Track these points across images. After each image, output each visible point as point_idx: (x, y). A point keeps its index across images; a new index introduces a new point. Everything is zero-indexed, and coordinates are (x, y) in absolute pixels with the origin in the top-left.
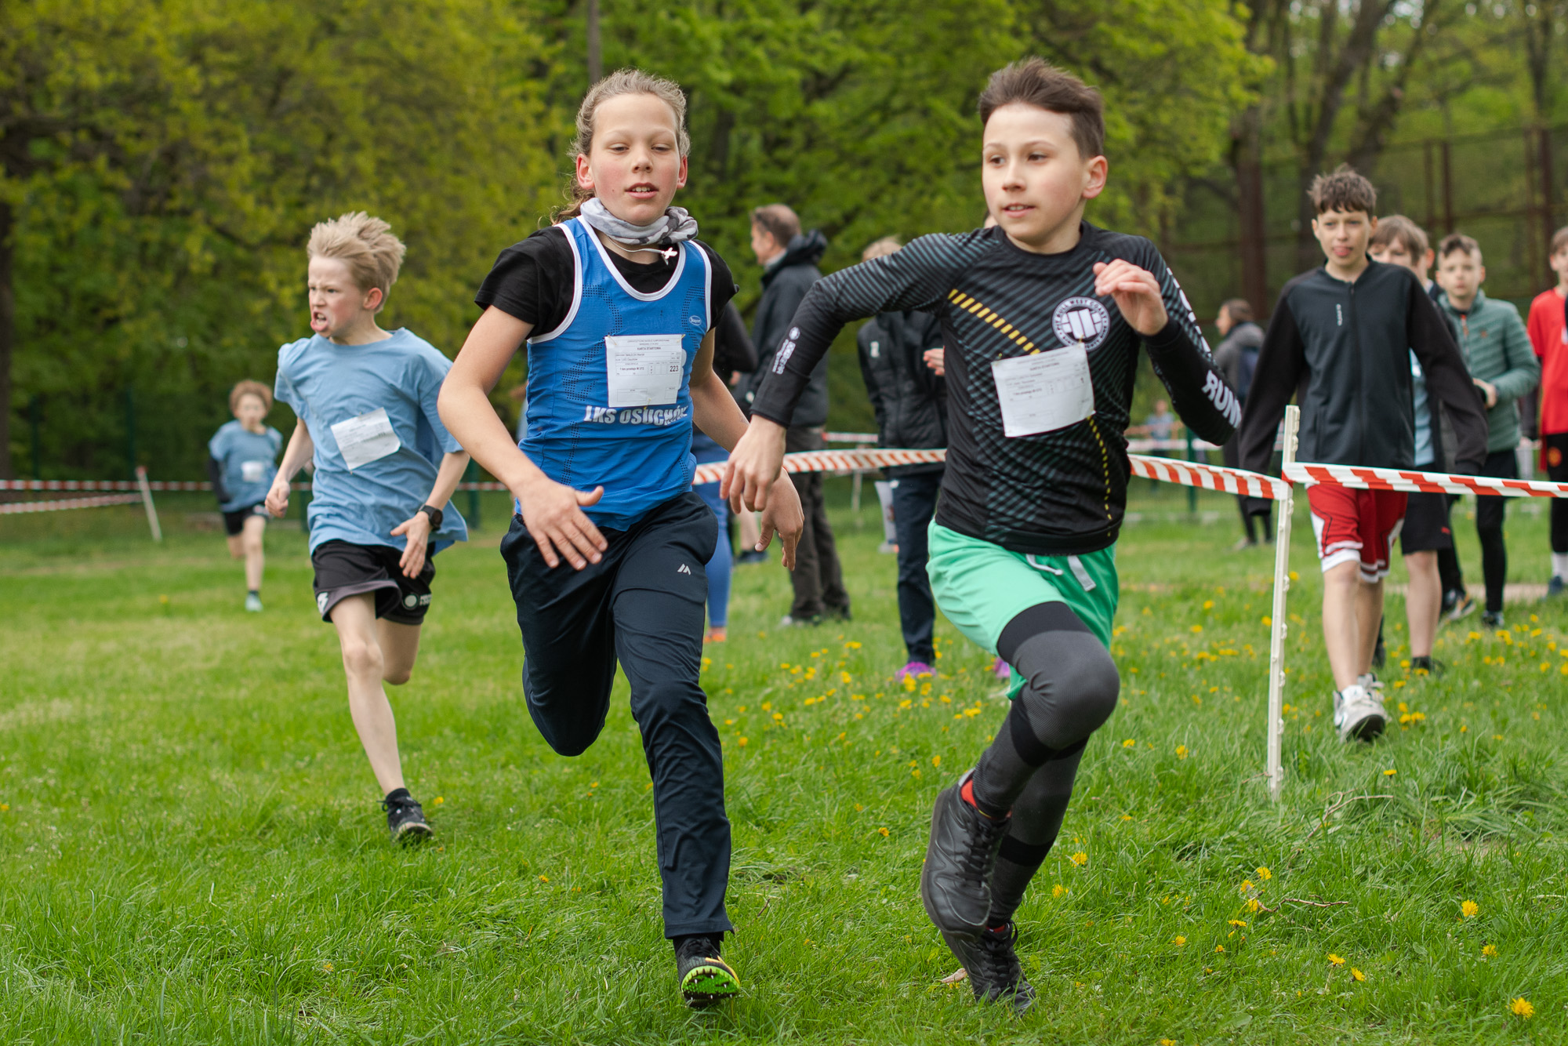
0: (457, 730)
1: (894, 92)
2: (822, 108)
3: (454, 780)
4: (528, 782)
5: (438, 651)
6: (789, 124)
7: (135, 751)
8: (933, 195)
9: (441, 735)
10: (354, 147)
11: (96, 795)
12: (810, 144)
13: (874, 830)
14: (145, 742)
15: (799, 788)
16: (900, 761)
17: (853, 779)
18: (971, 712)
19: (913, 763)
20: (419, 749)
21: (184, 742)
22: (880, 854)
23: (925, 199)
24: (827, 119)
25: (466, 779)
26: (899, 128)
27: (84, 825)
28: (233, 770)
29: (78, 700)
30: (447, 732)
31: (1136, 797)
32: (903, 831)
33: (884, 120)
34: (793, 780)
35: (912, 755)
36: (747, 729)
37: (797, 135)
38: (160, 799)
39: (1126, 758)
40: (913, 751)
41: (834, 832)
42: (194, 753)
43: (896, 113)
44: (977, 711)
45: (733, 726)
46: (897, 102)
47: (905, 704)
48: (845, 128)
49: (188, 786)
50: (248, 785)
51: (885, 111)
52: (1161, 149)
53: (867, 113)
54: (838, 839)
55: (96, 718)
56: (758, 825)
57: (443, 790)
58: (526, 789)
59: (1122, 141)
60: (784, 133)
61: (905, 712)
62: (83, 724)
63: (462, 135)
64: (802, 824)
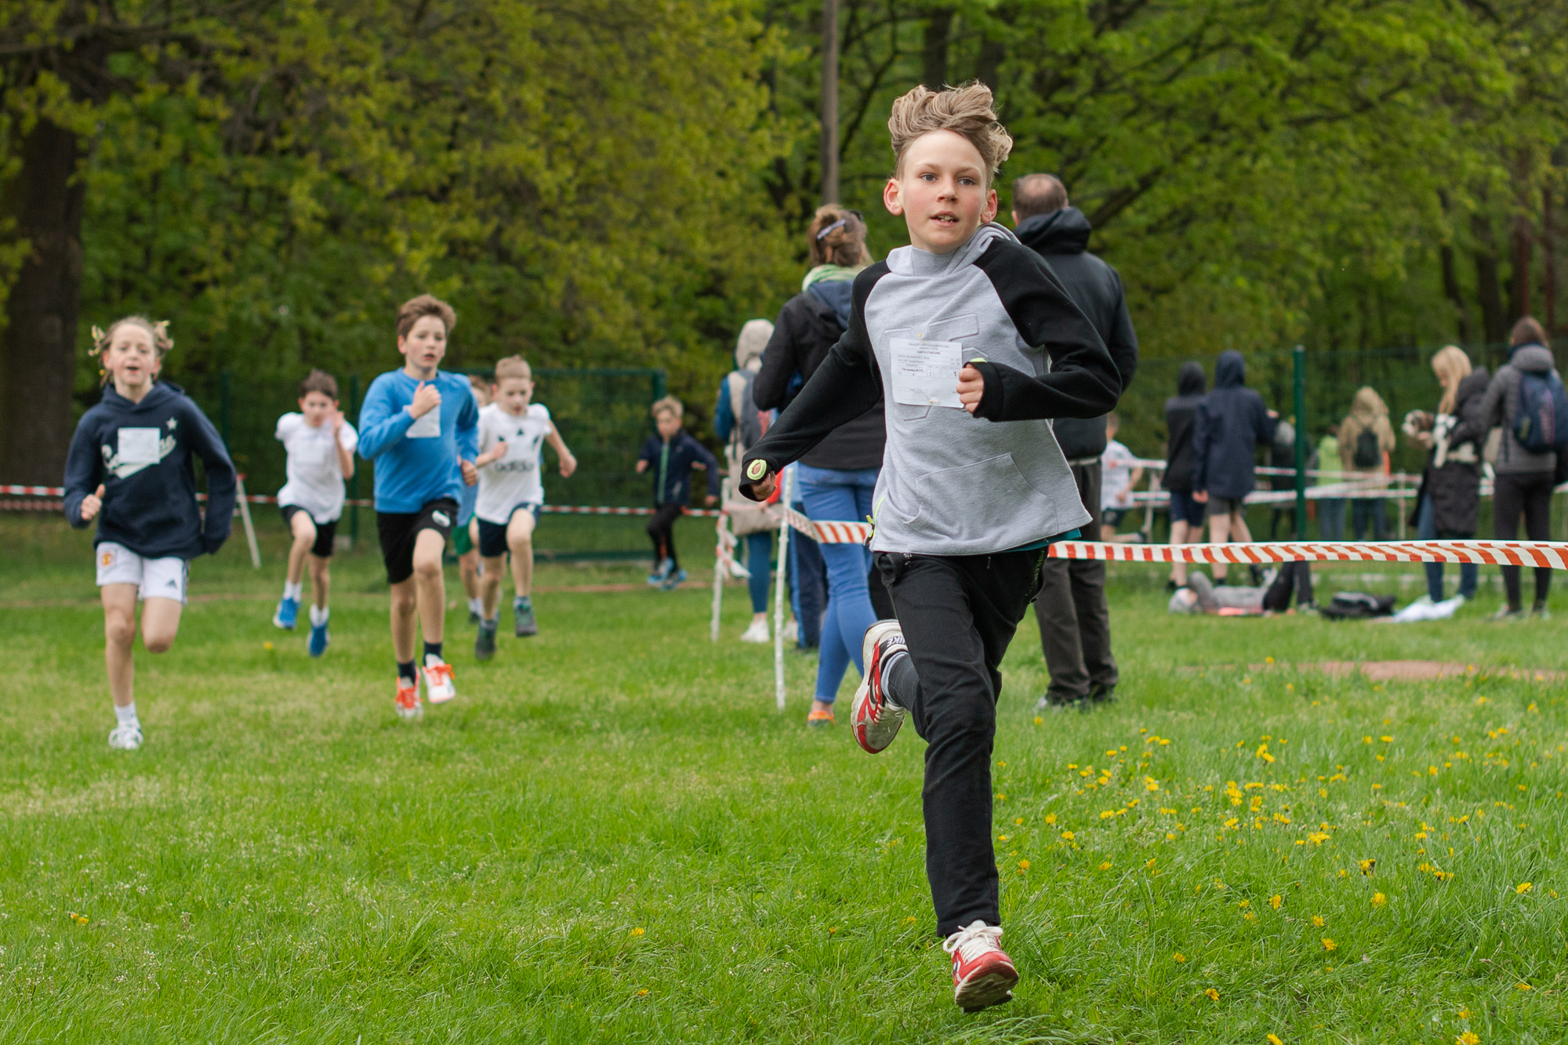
0: (656, 837)
1: (1208, 23)
2: (1114, 41)
3: (654, 904)
4: (751, 911)
5: (624, 729)
6: (1074, 60)
7: (244, 852)
8: (1255, 157)
9: (634, 842)
10: (519, 74)
11: (199, 908)
12: (1100, 86)
13: (1200, 992)
14: (256, 839)
15: (1099, 932)
16: (1228, 900)
17: (1171, 924)
18: (1317, 837)
19: (1244, 903)
20: (607, 861)
21: (307, 840)
22: (1208, 1024)
23: (1246, 161)
24: (1122, 54)
25: (671, 903)
26: (1213, 68)
27: (187, 948)
28: (371, 882)
29: (168, 778)
30: (642, 839)
31: (1538, 959)
32: (1237, 996)
33: (1194, 57)
34: (1093, 922)
35: (1244, 892)
36: (1027, 847)
37: (1084, 77)
38: (280, 917)
39: (1523, 908)
40: (1245, 886)
41: (1150, 993)
42: (320, 855)
43: (1211, 49)
44: (1324, 836)
45: (1009, 844)
46: (1212, 36)
47: (1231, 822)
48: (1144, 67)
49: (316, 900)
50: (392, 902)
51: (1196, 45)
52: (1549, 106)
53: (1173, 49)
54: (1154, 1001)
55: (192, 804)
56: (1051, 980)
57: (641, 916)
58: (748, 920)
59: (1502, 93)
60: (1066, 73)
61: (1231, 834)
62: (177, 812)
63: (658, 62)
64: (1106, 981)
